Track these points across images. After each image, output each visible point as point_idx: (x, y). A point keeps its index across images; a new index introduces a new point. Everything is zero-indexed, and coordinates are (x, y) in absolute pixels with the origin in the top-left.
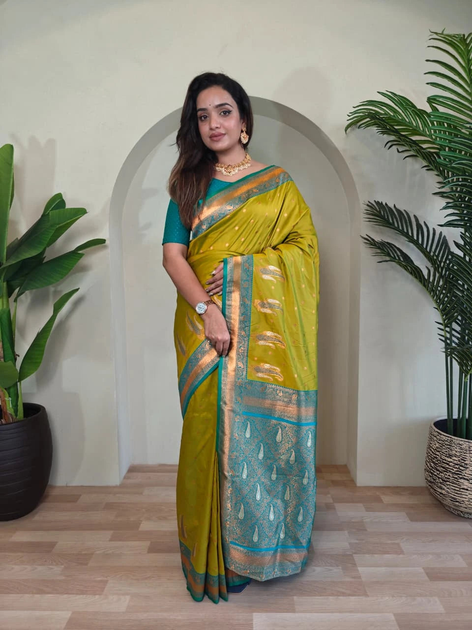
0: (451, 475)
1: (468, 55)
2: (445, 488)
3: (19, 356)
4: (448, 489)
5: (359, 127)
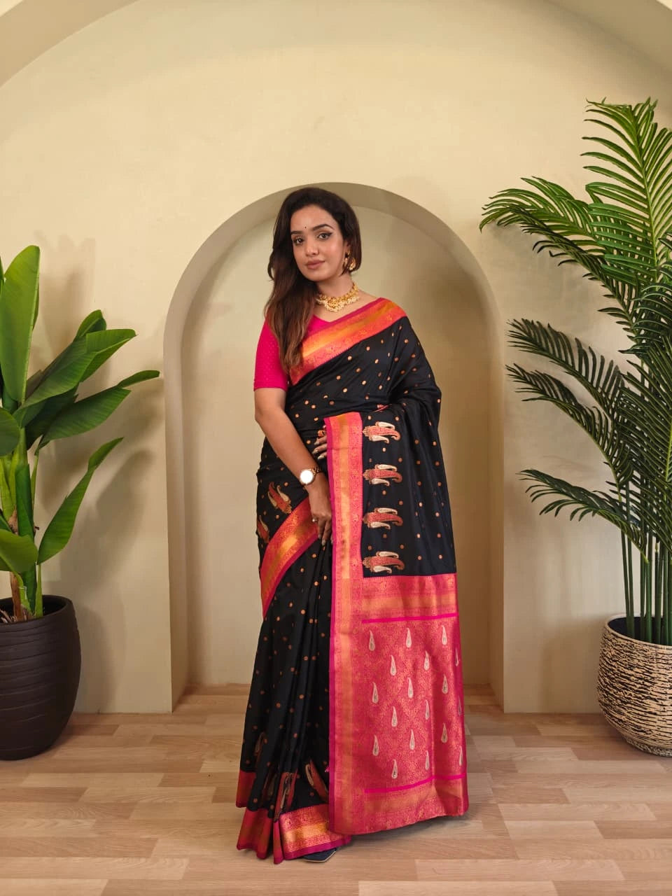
0: (633, 694)
1: (637, 131)
2: (626, 712)
3: (38, 528)
5: (499, 224)
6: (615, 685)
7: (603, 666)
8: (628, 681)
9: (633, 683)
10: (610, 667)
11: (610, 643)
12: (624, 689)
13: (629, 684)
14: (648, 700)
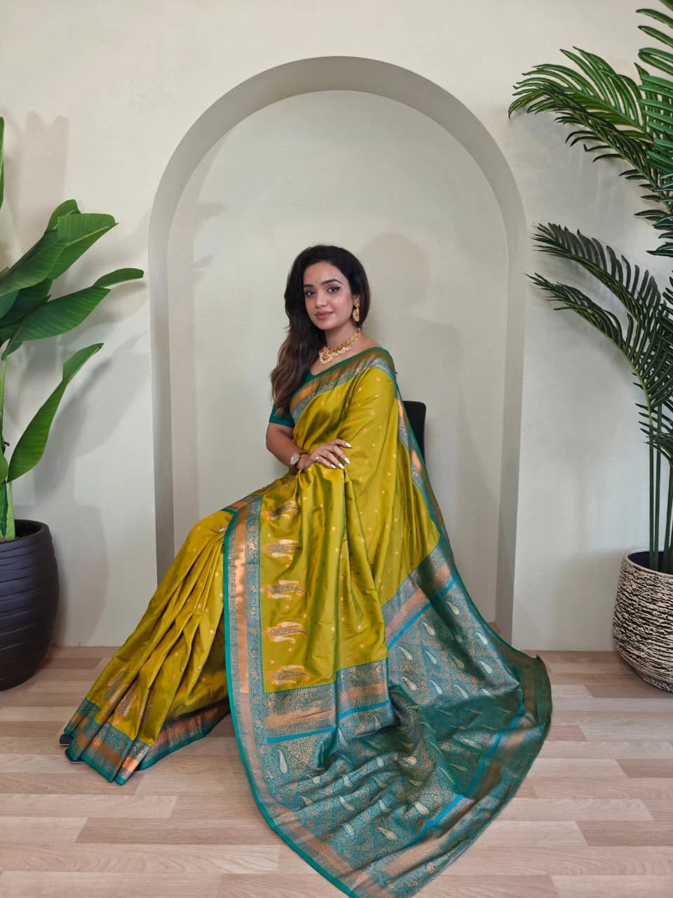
0: (654, 629)
2: (645, 649)
3: (8, 445)
4: (649, 651)
5: (529, 111)
6: (635, 620)
7: (621, 601)
8: (649, 616)
9: (655, 618)
10: (630, 602)
11: (631, 577)
12: (645, 624)
13: (651, 619)
14: (671, 636)
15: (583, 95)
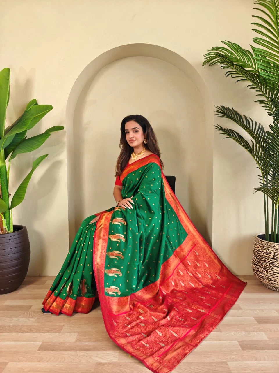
0: (268, 265)
4: (266, 274)
6: (261, 261)
7: (255, 254)
10: (258, 254)
11: (258, 244)
12: (264, 263)
13: (266, 261)
14: (275, 267)
15: (231, 57)
